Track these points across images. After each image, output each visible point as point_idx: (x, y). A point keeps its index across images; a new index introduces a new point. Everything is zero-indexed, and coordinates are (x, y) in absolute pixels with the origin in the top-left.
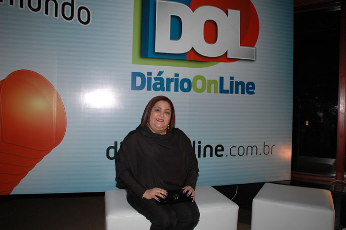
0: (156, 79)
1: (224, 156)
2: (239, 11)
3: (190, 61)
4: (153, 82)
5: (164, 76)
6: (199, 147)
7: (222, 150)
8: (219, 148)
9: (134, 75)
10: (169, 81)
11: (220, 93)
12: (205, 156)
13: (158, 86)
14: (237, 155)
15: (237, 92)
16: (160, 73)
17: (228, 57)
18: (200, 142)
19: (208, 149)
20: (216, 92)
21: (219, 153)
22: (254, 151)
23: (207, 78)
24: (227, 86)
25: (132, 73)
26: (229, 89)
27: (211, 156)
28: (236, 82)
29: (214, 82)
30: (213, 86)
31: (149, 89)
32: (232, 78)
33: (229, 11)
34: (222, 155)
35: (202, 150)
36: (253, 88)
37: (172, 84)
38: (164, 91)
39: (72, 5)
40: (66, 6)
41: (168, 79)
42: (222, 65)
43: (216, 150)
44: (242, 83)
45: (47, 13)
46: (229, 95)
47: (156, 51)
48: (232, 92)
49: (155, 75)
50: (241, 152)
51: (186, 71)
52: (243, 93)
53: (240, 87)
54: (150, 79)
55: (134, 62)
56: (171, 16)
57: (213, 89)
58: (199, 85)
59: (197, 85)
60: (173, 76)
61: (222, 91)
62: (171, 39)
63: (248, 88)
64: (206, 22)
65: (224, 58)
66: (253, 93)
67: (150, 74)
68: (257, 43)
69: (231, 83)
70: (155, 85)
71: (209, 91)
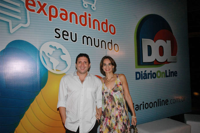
0: (144, 74)
1: (169, 104)
2: (170, 41)
3: (155, 65)
4: (143, 75)
5: (147, 72)
6: (160, 101)
7: (168, 102)
8: (167, 101)
9: (137, 73)
10: (149, 74)
11: (166, 77)
12: (162, 105)
13: (145, 77)
14: (173, 103)
15: (171, 76)
16: (145, 71)
17: (168, 61)
18: (160, 99)
19: (163, 102)
20: (164, 77)
21: (167, 103)
22: (179, 101)
23: (161, 71)
24: (168, 74)
25: (136, 72)
26: (169, 75)
27: (164, 105)
28: (171, 72)
29: (164, 73)
30: (163, 74)
31: (142, 79)
32: (169, 70)
33: (167, 41)
34: (168, 104)
35: (161, 102)
36: (177, 74)
37: (150, 75)
38: (147, 79)
39: (111, 43)
40: (109, 44)
41: (148, 73)
42: (166, 65)
43: (166, 102)
44: (173, 72)
45: (102, 48)
46: (169, 77)
47: (143, 62)
48: (170, 77)
49: (143, 72)
50: (174, 102)
51: (154, 70)
52: (173, 76)
53: (172, 74)
54: (142, 74)
55: (136, 68)
56: (148, 45)
57: (163, 76)
58: (159, 74)
59: (158, 75)
60: (149, 72)
61: (167, 76)
62: (148, 56)
63: (175, 74)
64: (159, 47)
65: (166, 62)
66: (177, 76)
67: (142, 72)
68: (177, 54)
69: (169, 72)
70: (144, 76)
71: (162, 77)
